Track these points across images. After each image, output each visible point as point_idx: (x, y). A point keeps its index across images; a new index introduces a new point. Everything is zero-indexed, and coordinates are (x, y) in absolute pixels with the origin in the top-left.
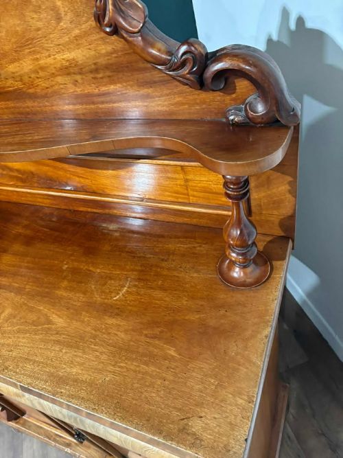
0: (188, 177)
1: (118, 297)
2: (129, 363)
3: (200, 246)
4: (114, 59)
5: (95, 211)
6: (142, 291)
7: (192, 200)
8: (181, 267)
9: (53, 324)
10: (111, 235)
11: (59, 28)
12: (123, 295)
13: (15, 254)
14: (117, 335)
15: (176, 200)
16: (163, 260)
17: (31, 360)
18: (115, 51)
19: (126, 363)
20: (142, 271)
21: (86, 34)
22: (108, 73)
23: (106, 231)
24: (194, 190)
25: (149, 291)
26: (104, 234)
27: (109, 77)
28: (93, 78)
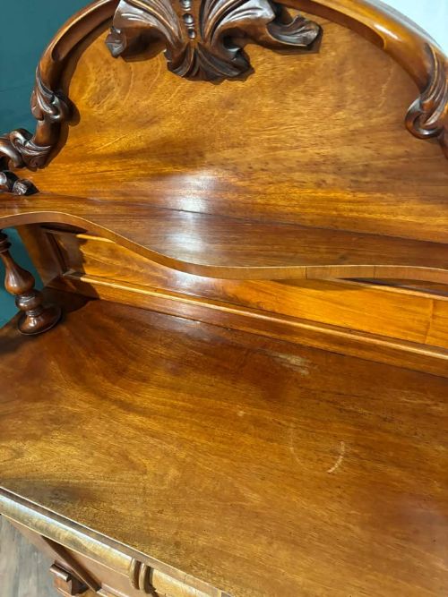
0: (437, 313)
1: (333, 469)
2: (381, 575)
3: (436, 405)
4: (401, 164)
5: (264, 333)
6: (369, 464)
7: (429, 340)
8: (416, 434)
9: (248, 501)
10: (297, 374)
11: (333, 117)
12: (339, 466)
13: (161, 386)
14: (349, 529)
15: (404, 338)
16: (385, 420)
17: (230, 555)
18: (408, 155)
19: (376, 576)
20: (358, 433)
21: (372, 130)
22: (381, 178)
23: (288, 366)
24: (437, 330)
25: (380, 466)
26: (285, 370)
27: (380, 183)
28: (352, 181)
